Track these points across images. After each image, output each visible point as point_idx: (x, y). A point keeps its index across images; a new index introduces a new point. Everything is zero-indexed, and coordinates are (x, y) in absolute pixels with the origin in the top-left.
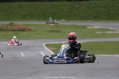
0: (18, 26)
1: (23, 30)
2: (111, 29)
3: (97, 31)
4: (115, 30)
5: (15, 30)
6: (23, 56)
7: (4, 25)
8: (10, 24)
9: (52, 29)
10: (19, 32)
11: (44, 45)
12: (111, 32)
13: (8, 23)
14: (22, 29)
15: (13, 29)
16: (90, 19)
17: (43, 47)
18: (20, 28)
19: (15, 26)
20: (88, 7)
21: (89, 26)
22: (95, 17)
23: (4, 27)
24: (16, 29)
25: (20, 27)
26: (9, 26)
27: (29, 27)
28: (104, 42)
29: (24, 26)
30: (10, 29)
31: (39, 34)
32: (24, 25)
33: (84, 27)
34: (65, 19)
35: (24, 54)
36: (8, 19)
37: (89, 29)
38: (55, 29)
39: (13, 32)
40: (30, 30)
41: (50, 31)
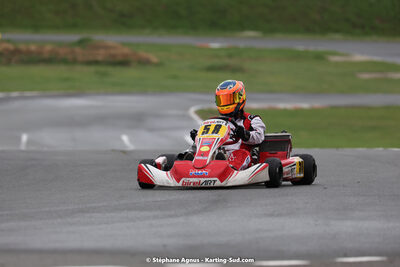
0: (106, 47)
1: (124, 63)
3: (361, 72)
5: (96, 63)
6: (131, 147)
7: (62, 44)
8: (81, 42)
9: (217, 62)
10: (110, 69)
11: (192, 111)
13: (73, 37)
14: (120, 58)
15: (91, 58)
16: (337, 31)
17: (190, 119)
18: (113, 56)
19: (97, 47)
21: (335, 54)
22: (354, 26)
23: (63, 52)
24: (100, 58)
25: (113, 52)
26: (78, 50)
27: (143, 54)
28: (388, 108)
29: (126, 50)
30: (80, 58)
31: (175, 77)
32: (124, 44)
33: (320, 57)
34: (255, 28)
35: (131, 141)
36: (73, 26)
37: (337, 64)
38: (227, 61)
39: (92, 69)
40: (144, 63)
41: (211, 69)
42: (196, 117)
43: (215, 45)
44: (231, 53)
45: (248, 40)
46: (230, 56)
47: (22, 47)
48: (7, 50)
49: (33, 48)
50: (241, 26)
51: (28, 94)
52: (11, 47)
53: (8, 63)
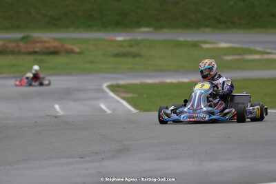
0: (42, 42)
1: (55, 53)
2: (258, 49)
3: (225, 55)
4: (268, 51)
5: (35, 53)
6: (61, 113)
7: (10, 40)
8: (23, 38)
9: (121, 50)
10: (45, 58)
11: (104, 86)
12: (257, 57)
13: (18, 35)
14: (52, 49)
15: (31, 50)
16: (207, 26)
17: (103, 91)
18: (47, 48)
19: (36, 42)
21: (206, 42)
22: (220, 22)
23: (11, 45)
24: (37, 50)
25: (47, 45)
26: (22, 44)
27: (69, 46)
28: (244, 80)
29: (56, 44)
30: (23, 50)
31: (92, 62)
32: (55, 39)
33: (195, 45)
34: (148, 25)
35: (61, 109)
36: (18, 28)
37: (207, 49)
38: (129, 50)
39: (32, 57)
40: (70, 52)
41: (117, 55)
42: (108, 90)
44: (132, 43)
45: (143, 34)
46: (131, 46)
50: (138, 24)
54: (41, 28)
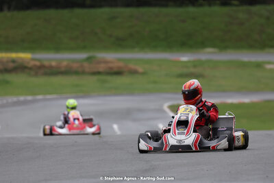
0: (106, 62)
1: (118, 73)
5: (99, 73)
6: (119, 133)
7: (74, 61)
8: (89, 59)
9: (185, 71)
10: (109, 78)
11: (165, 107)
13: (82, 55)
14: (116, 70)
15: (95, 70)
16: (272, 47)
17: (164, 112)
18: (111, 68)
19: (99, 62)
20: (268, 18)
21: (269, 63)
23: (75, 66)
24: (101, 70)
25: (111, 65)
26: (86, 64)
27: (132, 66)
29: (121, 64)
30: (87, 70)
31: (155, 82)
32: (119, 60)
33: (259, 65)
34: (214, 46)
35: (119, 129)
36: (83, 48)
37: (271, 70)
38: (192, 70)
39: (95, 78)
40: (134, 72)
41: (181, 76)
42: (168, 110)
43: (184, 59)
44: (196, 64)
45: (208, 54)
46: (195, 66)
47: (46, 63)
48: (35, 66)
49: (54, 64)
50: (202, 44)
51: (48, 97)
52: (38, 63)
53: (36, 75)
54: (106, 48)
